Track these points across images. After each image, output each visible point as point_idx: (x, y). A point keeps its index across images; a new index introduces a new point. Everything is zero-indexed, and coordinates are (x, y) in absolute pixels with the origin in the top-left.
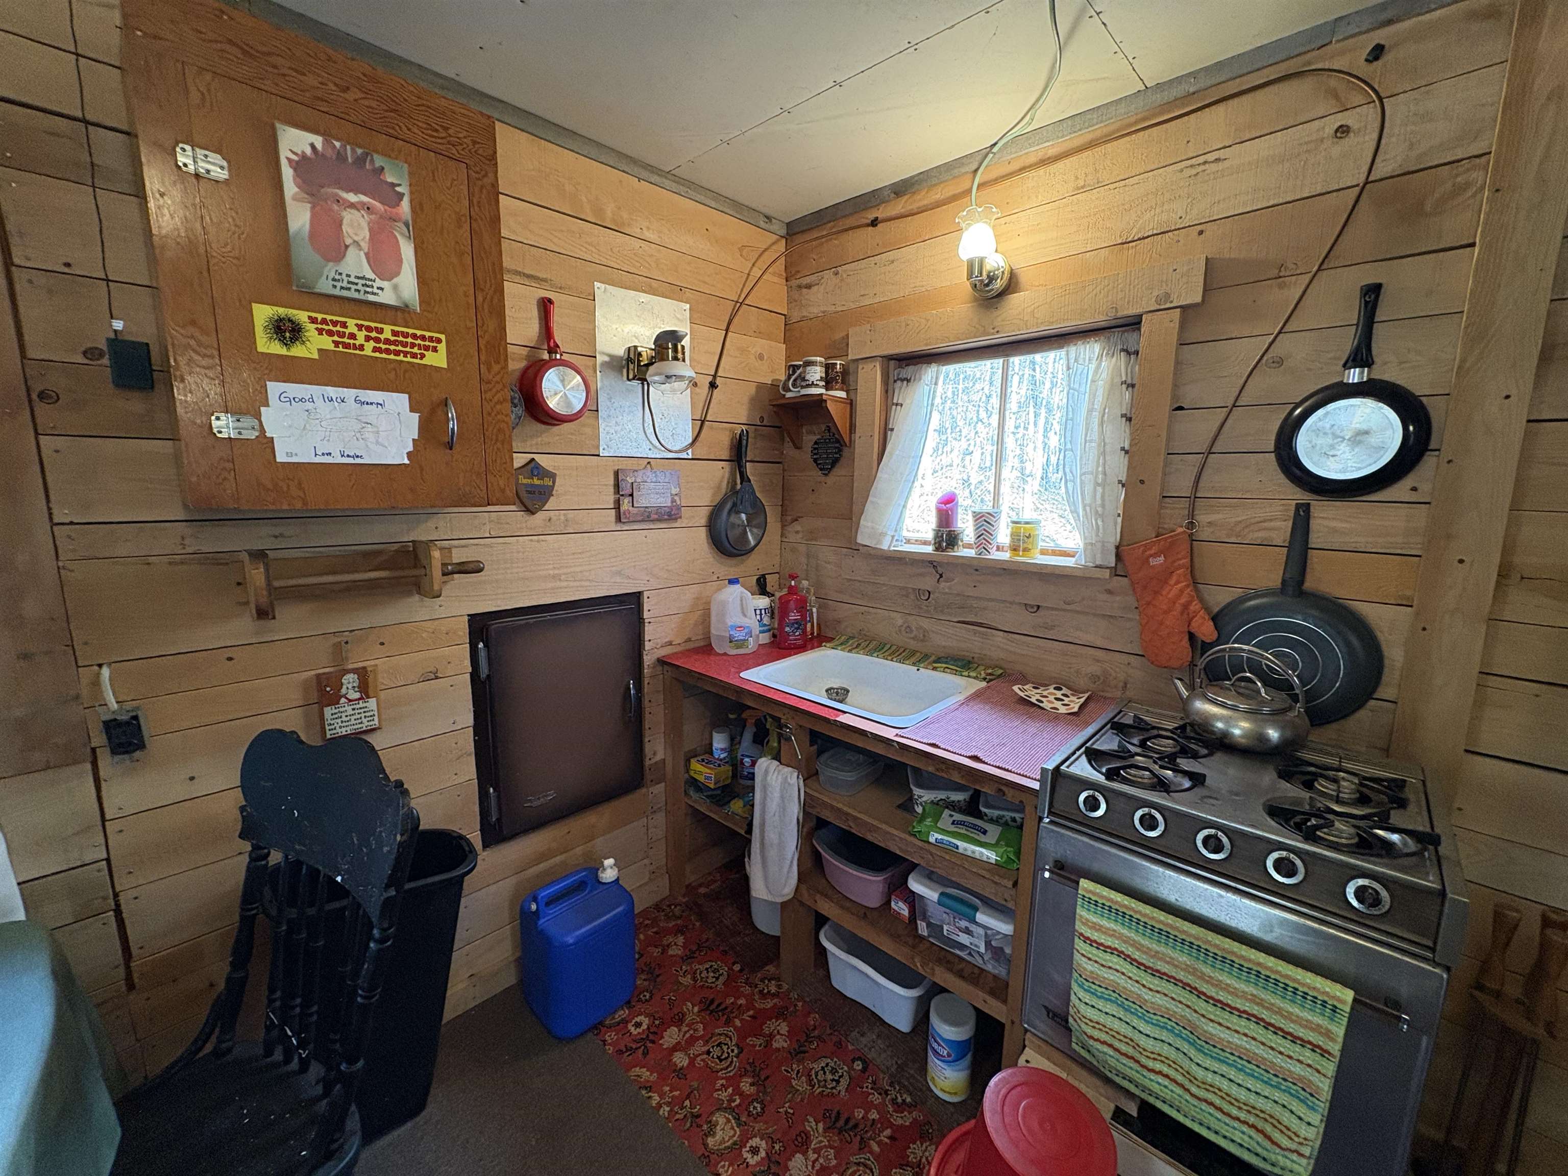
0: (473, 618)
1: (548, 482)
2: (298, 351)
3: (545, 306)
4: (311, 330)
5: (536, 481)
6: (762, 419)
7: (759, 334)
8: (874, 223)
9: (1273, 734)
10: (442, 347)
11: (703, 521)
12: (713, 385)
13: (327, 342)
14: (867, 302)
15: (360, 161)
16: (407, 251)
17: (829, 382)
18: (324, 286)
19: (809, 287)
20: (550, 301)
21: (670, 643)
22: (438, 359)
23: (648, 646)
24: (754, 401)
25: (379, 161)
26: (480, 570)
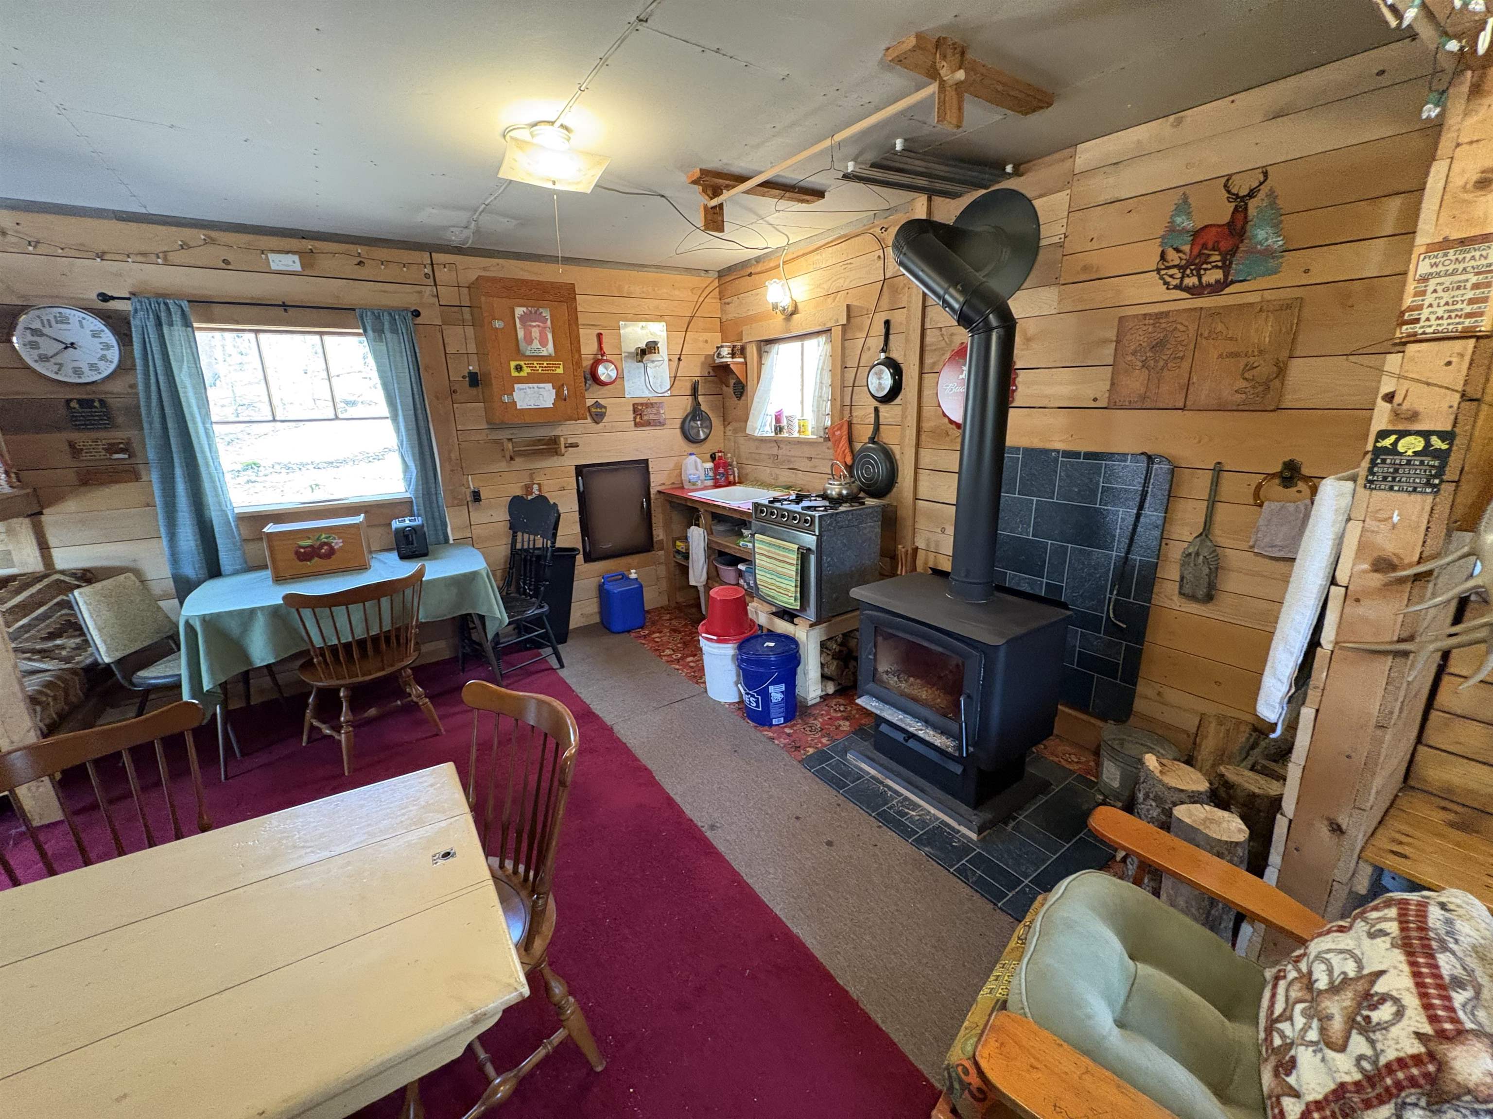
0: (577, 467)
1: (604, 410)
2: (522, 374)
3: (599, 336)
4: (524, 366)
5: (599, 410)
6: (709, 373)
7: (705, 330)
8: (750, 275)
9: (844, 492)
10: (561, 366)
11: (678, 426)
12: (679, 359)
13: (529, 370)
14: (751, 313)
15: (536, 312)
16: (550, 336)
17: (733, 355)
18: (528, 353)
19: (728, 304)
20: (601, 334)
21: (663, 484)
22: (560, 371)
23: (652, 485)
24: (703, 364)
25: (541, 310)
26: (577, 446)
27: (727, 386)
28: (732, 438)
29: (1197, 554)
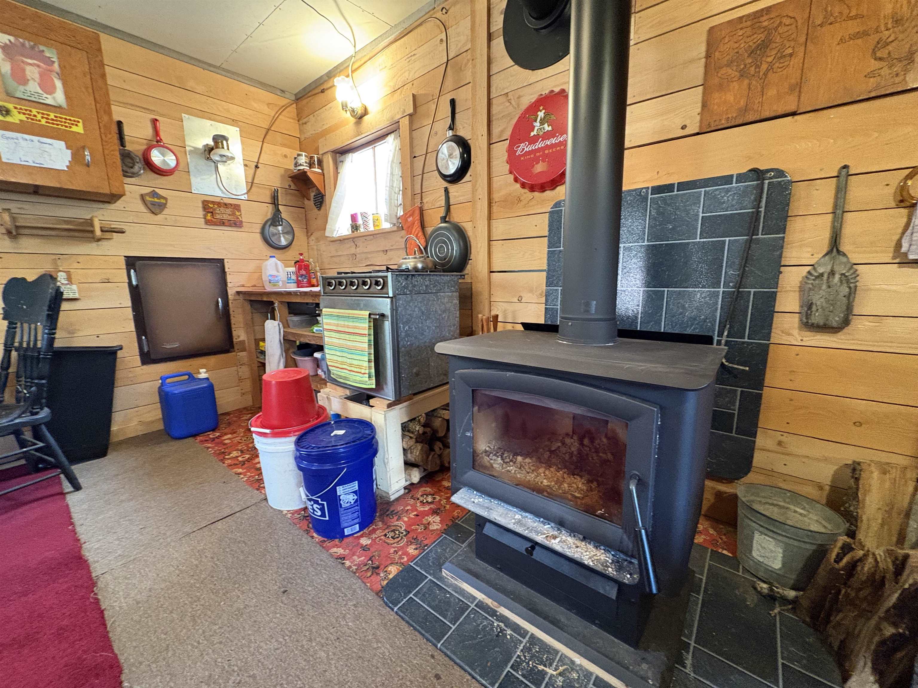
0: (127, 258)
1: (163, 201)
2: (9, 119)
3: (154, 122)
4: (15, 112)
5: (156, 200)
6: (290, 186)
7: (284, 145)
8: (323, 91)
9: (420, 266)
10: (80, 124)
11: (258, 231)
12: (257, 167)
13: (23, 117)
14: (325, 127)
15: (32, 48)
16: (59, 84)
17: (311, 165)
18: (19, 95)
19: (305, 123)
20: (156, 120)
21: (243, 286)
22: (79, 129)
23: (229, 285)
24: (282, 176)
25: (42, 48)
26: (123, 232)
27: (309, 200)
28: (315, 247)
29: (832, 273)
